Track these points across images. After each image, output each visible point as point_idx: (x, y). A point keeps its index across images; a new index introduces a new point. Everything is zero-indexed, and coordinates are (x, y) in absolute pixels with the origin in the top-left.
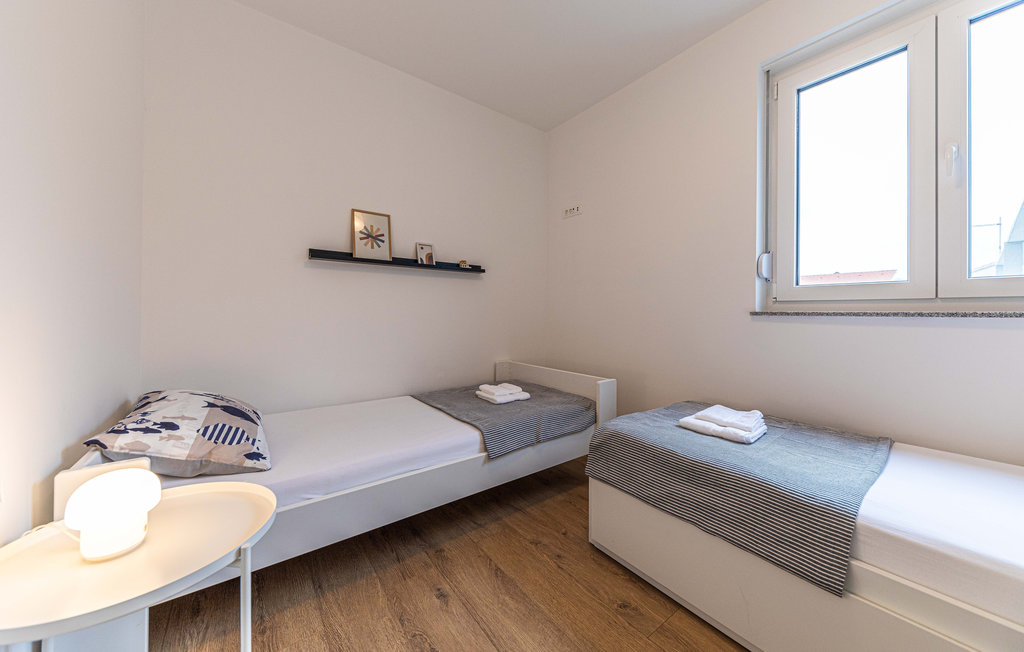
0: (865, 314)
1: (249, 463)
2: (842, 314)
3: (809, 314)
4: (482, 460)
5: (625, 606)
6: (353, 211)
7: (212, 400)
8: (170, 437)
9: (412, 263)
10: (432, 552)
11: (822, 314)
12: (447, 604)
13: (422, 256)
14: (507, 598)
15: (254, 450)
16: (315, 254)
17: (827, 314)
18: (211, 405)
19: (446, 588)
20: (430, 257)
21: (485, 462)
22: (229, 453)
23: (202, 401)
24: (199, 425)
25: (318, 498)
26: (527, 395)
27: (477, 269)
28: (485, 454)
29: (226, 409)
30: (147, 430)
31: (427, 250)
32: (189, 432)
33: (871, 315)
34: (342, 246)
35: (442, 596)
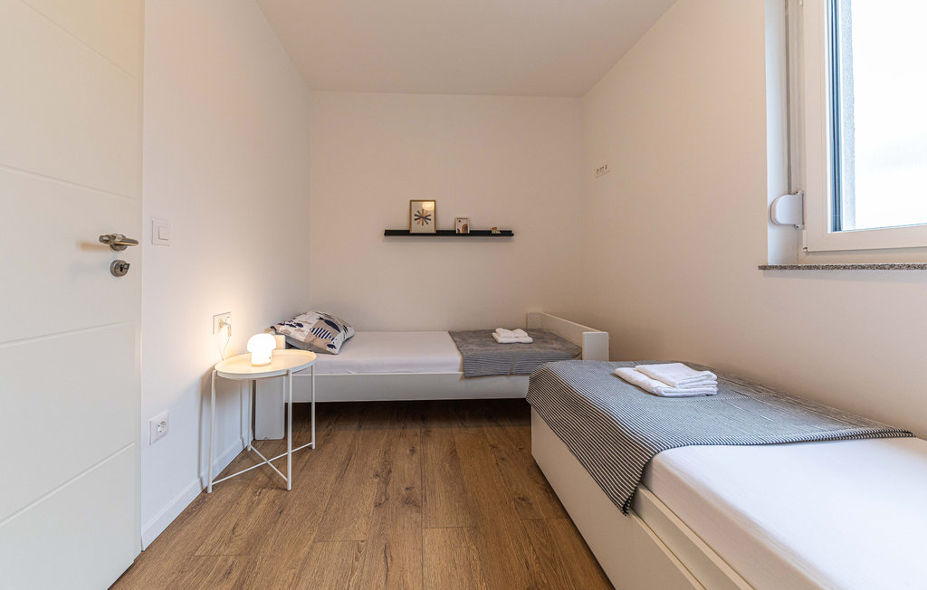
0: (892, 267)
1: (328, 349)
2: (863, 267)
3: (823, 268)
4: (460, 377)
5: (523, 499)
6: (411, 201)
7: (322, 316)
8: (299, 330)
9: (451, 233)
10: (423, 430)
11: (838, 268)
12: (412, 455)
13: (460, 228)
14: (447, 465)
15: (332, 343)
16: (388, 233)
17: (844, 267)
18: (321, 319)
19: (418, 448)
20: (465, 227)
21: (461, 379)
22: (321, 343)
23: (318, 316)
24: (311, 327)
25: (354, 373)
26: (530, 340)
27: (507, 234)
28: (461, 373)
29: (326, 321)
30: (291, 326)
31: (464, 222)
32: (307, 329)
33: (900, 267)
34: (403, 226)
35: (413, 451)
